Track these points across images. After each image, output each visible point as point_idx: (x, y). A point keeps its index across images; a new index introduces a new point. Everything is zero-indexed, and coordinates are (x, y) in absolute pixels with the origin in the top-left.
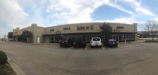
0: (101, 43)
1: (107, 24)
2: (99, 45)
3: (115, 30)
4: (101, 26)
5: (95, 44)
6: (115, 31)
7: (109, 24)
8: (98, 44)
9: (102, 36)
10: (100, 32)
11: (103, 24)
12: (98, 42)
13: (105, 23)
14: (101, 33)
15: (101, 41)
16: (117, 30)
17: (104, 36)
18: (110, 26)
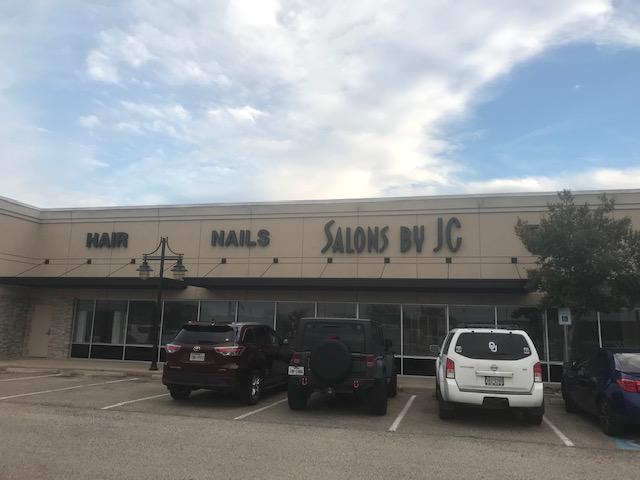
0: (539, 387)
2: (514, 400)
4: (535, 220)
5: (481, 383)
7: (609, 208)
8: (508, 384)
9: (545, 316)
10: (524, 276)
11: (552, 208)
12: (505, 366)
14: (535, 289)
15: (534, 358)
17: (565, 319)
18: (626, 221)
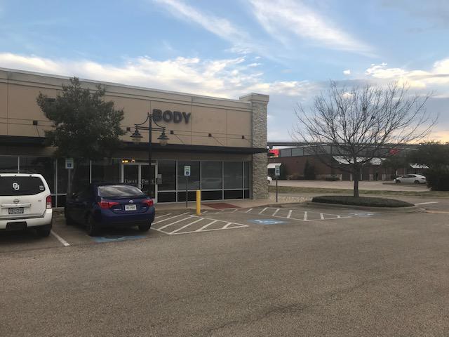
1: (93, 90)
3: (137, 127)
6: (136, 135)
9: (56, 163)
10: (43, 135)
13: (76, 81)
16: (150, 129)
17: (70, 165)
